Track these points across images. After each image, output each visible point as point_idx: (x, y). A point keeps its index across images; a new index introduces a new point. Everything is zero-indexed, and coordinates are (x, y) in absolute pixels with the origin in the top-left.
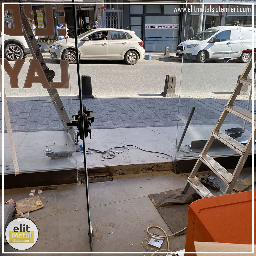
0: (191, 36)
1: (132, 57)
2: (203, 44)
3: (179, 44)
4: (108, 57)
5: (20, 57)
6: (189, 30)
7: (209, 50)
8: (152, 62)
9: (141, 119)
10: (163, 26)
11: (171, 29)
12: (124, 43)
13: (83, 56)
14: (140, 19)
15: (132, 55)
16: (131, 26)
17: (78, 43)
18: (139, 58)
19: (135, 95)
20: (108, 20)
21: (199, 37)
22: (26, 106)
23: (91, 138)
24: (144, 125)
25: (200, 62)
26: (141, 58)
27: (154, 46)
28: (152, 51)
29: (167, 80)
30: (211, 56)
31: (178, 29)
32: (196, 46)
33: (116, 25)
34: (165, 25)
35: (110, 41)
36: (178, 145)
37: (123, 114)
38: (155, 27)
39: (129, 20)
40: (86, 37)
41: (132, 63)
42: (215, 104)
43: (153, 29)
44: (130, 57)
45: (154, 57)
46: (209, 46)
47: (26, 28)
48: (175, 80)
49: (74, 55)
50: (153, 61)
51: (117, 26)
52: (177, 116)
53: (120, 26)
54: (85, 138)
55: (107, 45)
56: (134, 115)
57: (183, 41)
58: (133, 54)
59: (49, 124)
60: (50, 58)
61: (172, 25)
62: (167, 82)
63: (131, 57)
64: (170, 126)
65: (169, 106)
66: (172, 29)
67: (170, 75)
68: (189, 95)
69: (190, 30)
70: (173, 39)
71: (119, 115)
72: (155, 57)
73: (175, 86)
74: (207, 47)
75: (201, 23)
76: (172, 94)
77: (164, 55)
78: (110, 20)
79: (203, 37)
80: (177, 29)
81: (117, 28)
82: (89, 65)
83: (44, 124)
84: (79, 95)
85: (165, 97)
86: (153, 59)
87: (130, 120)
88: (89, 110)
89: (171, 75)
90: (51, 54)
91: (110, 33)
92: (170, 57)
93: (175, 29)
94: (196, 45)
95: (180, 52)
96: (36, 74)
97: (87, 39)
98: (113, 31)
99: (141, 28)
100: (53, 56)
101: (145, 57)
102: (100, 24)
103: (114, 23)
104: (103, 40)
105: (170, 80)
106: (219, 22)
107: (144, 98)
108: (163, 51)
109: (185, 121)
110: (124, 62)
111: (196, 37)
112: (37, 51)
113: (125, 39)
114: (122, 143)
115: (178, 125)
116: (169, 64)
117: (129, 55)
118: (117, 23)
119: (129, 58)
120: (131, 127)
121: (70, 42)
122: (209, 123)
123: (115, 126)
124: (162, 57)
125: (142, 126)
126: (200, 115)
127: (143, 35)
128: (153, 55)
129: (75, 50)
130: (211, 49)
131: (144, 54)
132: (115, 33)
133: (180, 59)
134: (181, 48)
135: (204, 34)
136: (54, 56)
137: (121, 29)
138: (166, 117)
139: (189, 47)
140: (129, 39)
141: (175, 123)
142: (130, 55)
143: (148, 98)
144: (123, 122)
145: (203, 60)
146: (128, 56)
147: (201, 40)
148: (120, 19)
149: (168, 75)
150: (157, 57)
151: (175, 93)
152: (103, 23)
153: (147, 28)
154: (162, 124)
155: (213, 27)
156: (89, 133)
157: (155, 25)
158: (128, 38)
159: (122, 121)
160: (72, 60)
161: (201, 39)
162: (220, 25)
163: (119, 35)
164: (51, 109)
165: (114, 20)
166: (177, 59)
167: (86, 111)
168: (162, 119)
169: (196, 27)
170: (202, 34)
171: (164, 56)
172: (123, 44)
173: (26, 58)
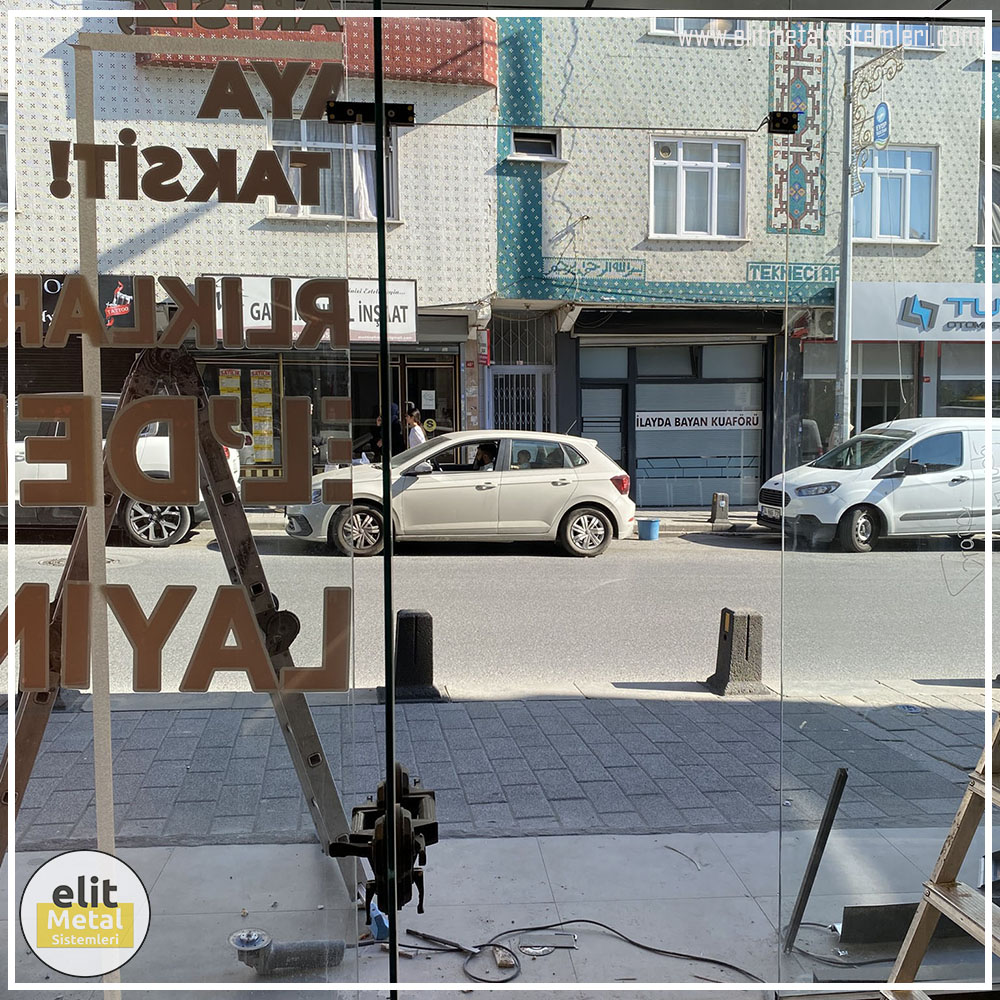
0: (810, 450)
1: (589, 531)
2: (858, 484)
3: (764, 481)
4: (500, 531)
5: (176, 531)
6: (800, 430)
7: (885, 505)
8: (665, 546)
9: (627, 796)
10: (702, 419)
11: (733, 427)
12: (557, 480)
13: (405, 526)
14: (616, 394)
15: (587, 522)
16: (585, 420)
17: (393, 482)
18: (616, 535)
19: (599, 686)
20: (502, 401)
21: (840, 456)
22: (179, 732)
23: (420, 910)
24: (639, 824)
25: (851, 549)
26: (622, 534)
27: (670, 489)
28: (662, 506)
29: (727, 629)
30: (895, 527)
31: (759, 427)
32: (833, 488)
33: (528, 418)
34: (709, 415)
35: (505, 473)
36: (787, 921)
37: (551, 773)
38: (673, 423)
39: (577, 399)
40: (422, 461)
41: (589, 550)
42: (928, 730)
43: (663, 428)
44: (580, 529)
45: (672, 528)
46: (882, 491)
47: (211, 469)
48: (760, 631)
49: (373, 523)
50: (667, 543)
51: (534, 418)
52: (777, 786)
53: (544, 419)
54: (400, 909)
55: (496, 490)
56: (599, 776)
57: (781, 472)
58: (590, 520)
59: (259, 814)
60: (284, 533)
61: (737, 414)
62: (725, 638)
63: (584, 531)
64: (747, 828)
65: (740, 738)
66: (737, 426)
67: (739, 611)
68: (818, 688)
69: (806, 428)
70: (742, 462)
71: (536, 775)
72: (674, 526)
73: (759, 652)
74: (878, 494)
75: (847, 404)
76: (751, 685)
77: (709, 521)
78: (507, 401)
79: (859, 455)
80: (755, 427)
81: (534, 430)
82: (426, 560)
83: (240, 812)
84: (383, 685)
85: (723, 695)
86: (667, 535)
87: (584, 798)
88: (418, 788)
89: (741, 609)
90: (291, 523)
91: (507, 446)
92: (734, 528)
93: (749, 427)
94: (830, 487)
95: (770, 511)
96: (231, 641)
97: (424, 468)
98: (516, 440)
99: (618, 424)
100: (297, 528)
101: (635, 527)
102: (473, 415)
103: (523, 410)
104: (482, 470)
105: (740, 629)
106: (915, 401)
107: (637, 700)
108: (704, 506)
109: (811, 809)
110: (557, 547)
111: (831, 458)
112: (242, 547)
113: (562, 467)
114: (549, 906)
115: (781, 826)
116: (729, 556)
117: (575, 524)
118: (534, 410)
119: (576, 533)
120: (584, 832)
121: (366, 479)
122: (912, 822)
123: (518, 825)
124: (701, 527)
125: (632, 829)
126: (870, 781)
127: (627, 450)
128: (668, 522)
129: (379, 509)
130: (894, 502)
131: (631, 520)
132: (525, 446)
133: (774, 535)
134: (774, 498)
135: (859, 444)
136: (300, 530)
137: (549, 432)
138: (732, 788)
139: (803, 491)
140: (576, 465)
141: (768, 817)
142: (579, 523)
143: (654, 698)
144: (552, 807)
145: (865, 542)
146: (572, 525)
147: (849, 468)
148: (544, 395)
149: (729, 608)
150: (683, 527)
151: (763, 682)
152: (484, 412)
153: (642, 426)
154: (716, 821)
155: (892, 420)
156: (414, 886)
157: (672, 416)
158: (573, 463)
159: (547, 803)
160: (366, 544)
161: (848, 464)
162: (919, 414)
163: (540, 453)
164: (271, 746)
165: (523, 401)
166: (760, 536)
167: (406, 791)
168: (714, 796)
169: (829, 419)
170: (852, 445)
171: (710, 524)
172: (554, 483)
173: (198, 533)
